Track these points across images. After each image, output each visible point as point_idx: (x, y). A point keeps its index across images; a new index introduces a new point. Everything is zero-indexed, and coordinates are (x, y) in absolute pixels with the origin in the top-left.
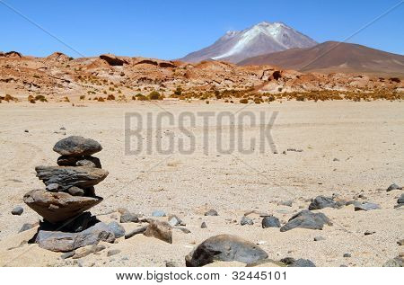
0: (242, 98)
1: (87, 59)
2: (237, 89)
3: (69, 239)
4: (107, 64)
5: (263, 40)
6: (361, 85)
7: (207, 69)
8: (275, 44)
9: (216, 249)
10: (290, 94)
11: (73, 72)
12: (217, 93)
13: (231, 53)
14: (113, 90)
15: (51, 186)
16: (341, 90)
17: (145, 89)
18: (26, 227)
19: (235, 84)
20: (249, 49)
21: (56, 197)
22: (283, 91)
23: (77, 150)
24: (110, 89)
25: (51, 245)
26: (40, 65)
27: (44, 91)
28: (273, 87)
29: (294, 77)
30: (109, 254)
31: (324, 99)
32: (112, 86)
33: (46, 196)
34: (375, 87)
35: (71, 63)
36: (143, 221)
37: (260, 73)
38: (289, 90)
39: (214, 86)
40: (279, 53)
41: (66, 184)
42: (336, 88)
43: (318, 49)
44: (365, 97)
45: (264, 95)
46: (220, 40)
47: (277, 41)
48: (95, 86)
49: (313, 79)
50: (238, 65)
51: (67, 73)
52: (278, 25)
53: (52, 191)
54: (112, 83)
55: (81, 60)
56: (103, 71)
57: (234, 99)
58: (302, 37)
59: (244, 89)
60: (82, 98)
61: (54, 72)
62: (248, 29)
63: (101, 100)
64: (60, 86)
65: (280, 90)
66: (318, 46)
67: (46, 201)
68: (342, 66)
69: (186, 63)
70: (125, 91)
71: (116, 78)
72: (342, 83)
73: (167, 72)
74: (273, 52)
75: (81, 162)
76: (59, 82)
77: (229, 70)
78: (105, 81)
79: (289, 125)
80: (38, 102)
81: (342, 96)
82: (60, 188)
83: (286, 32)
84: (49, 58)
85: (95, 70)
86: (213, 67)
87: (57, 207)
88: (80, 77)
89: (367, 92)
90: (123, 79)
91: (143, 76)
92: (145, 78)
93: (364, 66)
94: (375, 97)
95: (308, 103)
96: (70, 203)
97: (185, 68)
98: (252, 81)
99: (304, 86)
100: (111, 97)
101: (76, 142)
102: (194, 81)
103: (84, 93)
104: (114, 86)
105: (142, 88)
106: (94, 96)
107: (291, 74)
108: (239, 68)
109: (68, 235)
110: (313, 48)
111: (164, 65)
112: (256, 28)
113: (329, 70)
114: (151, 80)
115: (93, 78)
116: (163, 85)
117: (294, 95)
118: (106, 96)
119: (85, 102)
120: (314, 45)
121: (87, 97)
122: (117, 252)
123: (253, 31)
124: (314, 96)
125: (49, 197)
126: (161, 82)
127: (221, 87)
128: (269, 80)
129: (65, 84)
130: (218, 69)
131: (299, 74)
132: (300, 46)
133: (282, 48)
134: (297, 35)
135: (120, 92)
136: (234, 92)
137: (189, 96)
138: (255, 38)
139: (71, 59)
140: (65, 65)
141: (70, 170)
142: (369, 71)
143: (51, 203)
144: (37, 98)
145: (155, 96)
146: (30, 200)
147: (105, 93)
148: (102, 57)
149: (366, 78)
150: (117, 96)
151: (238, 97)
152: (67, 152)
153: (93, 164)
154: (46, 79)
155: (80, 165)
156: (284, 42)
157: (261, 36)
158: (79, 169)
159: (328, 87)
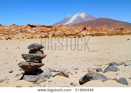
0: (74, 36)
1: (23, 26)
2: (72, 34)
3: (35, 77)
4: (30, 27)
5: (79, 18)
6: (111, 31)
7: (62, 27)
8: (83, 19)
9: (91, 76)
10: (89, 35)
11: (19, 30)
12: (66, 35)
13: (69, 23)
14: (33, 35)
15: (28, 60)
16: (105, 33)
17: (43, 34)
18: (17, 75)
19: (71, 32)
20: (75, 21)
21: (30, 64)
22: (87, 34)
23: (36, 48)
24: (32, 35)
25: (29, 80)
26: (8, 28)
27: (10, 36)
28: (84, 33)
29: (90, 29)
30: (49, 82)
31: (100, 36)
32: (32, 34)
33: (27, 63)
34: (116, 32)
35: (18, 27)
36: (57, 71)
37: (79, 28)
38: (89, 33)
39: (65, 33)
40: (85, 22)
41: (33, 59)
42: (103, 32)
43: (97, 20)
44: (113, 35)
45: (81, 35)
46: (65, 19)
47: (84, 18)
48: (27, 34)
49: (96, 30)
50: (72, 26)
51: (17, 30)
52: (84, 13)
53: (28, 62)
54: (32, 33)
55: (22, 26)
56: (29, 29)
57: (71, 37)
58: (92, 17)
59: (74, 33)
60: (23, 38)
61: (13, 30)
62: (74, 15)
63: (29, 38)
64: (15, 34)
65: (86, 33)
66: (97, 19)
67: (26, 65)
68: (105, 25)
69: (55, 26)
70: (36, 35)
71: (33, 31)
72: (105, 31)
73: (49, 29)
74: (82, 22)
75: (37, 52)
76: (15, 33)
77: (69, 28)
78: (30, 32)
79: (91, 44)
80: (9, 40)
81: (106, 35)
82: (31, 61)
83: (86, 15)
84: (11, 26)
85: (26, 29)
86: (64, 27)
87: (30, 67)
88: (21, 32)
89: (113, 33)
90: (35, 31)
91: (42, 31)
92: (43, 31)
93: (111, 25)
94: (116, 35)
95: (95, 37)
96: (35, 65)
97: (55, 28)
98: (77, 31)
99: (93, 32)
100: (32, 37)
101: (35, 45)
102: (58, 31)
103: (23, 36)
104: (33, 34)
105: (42, 34)
106: (27, 37)
107: (89, 28)
108: (72, 27)
109: (34, 76)
110: (95, 20)
111: (48, 27)
112: (77, 14)
113: (101, 27)
114: (44, 32)
115: (26, 32)
116: (48, 33)
117: (91, 35)
118: (31, 37)
119: (24, 39)
120: (95, 19)
121: (25, 38)
122: (52, 81)
123: (76, 15)
124: (97, 35)
125: (28, 64)
126: (48, 32)
127: (67, 33)
128: (82, 30)
129: (17, 34)
130: (66, 27)
131: (91, 28)
132: (91, 19)
133: (86, 20)
134: (90, 16)
135: (35, 36)
136: (71, 35)
137: (57, 36)
138: (76, 18)
139: (18, 26)
140: (16, 28)
141: (34, 54)
142: (113, 27)
143: (28, 66)
144: (8, 38)
145: (46, 37)
146: (21, 65)
147: (30, 36)
148: (28, 25)
149: (113, 29)
150: (34, 37)
151: (73, 36)
152: (32, 49)
153: (41, 52)
154: (11, 32)
155: (37, 53)
156: (86, 19)
157: (78, 17)
158: (37, 54)
159: (101, 32)
